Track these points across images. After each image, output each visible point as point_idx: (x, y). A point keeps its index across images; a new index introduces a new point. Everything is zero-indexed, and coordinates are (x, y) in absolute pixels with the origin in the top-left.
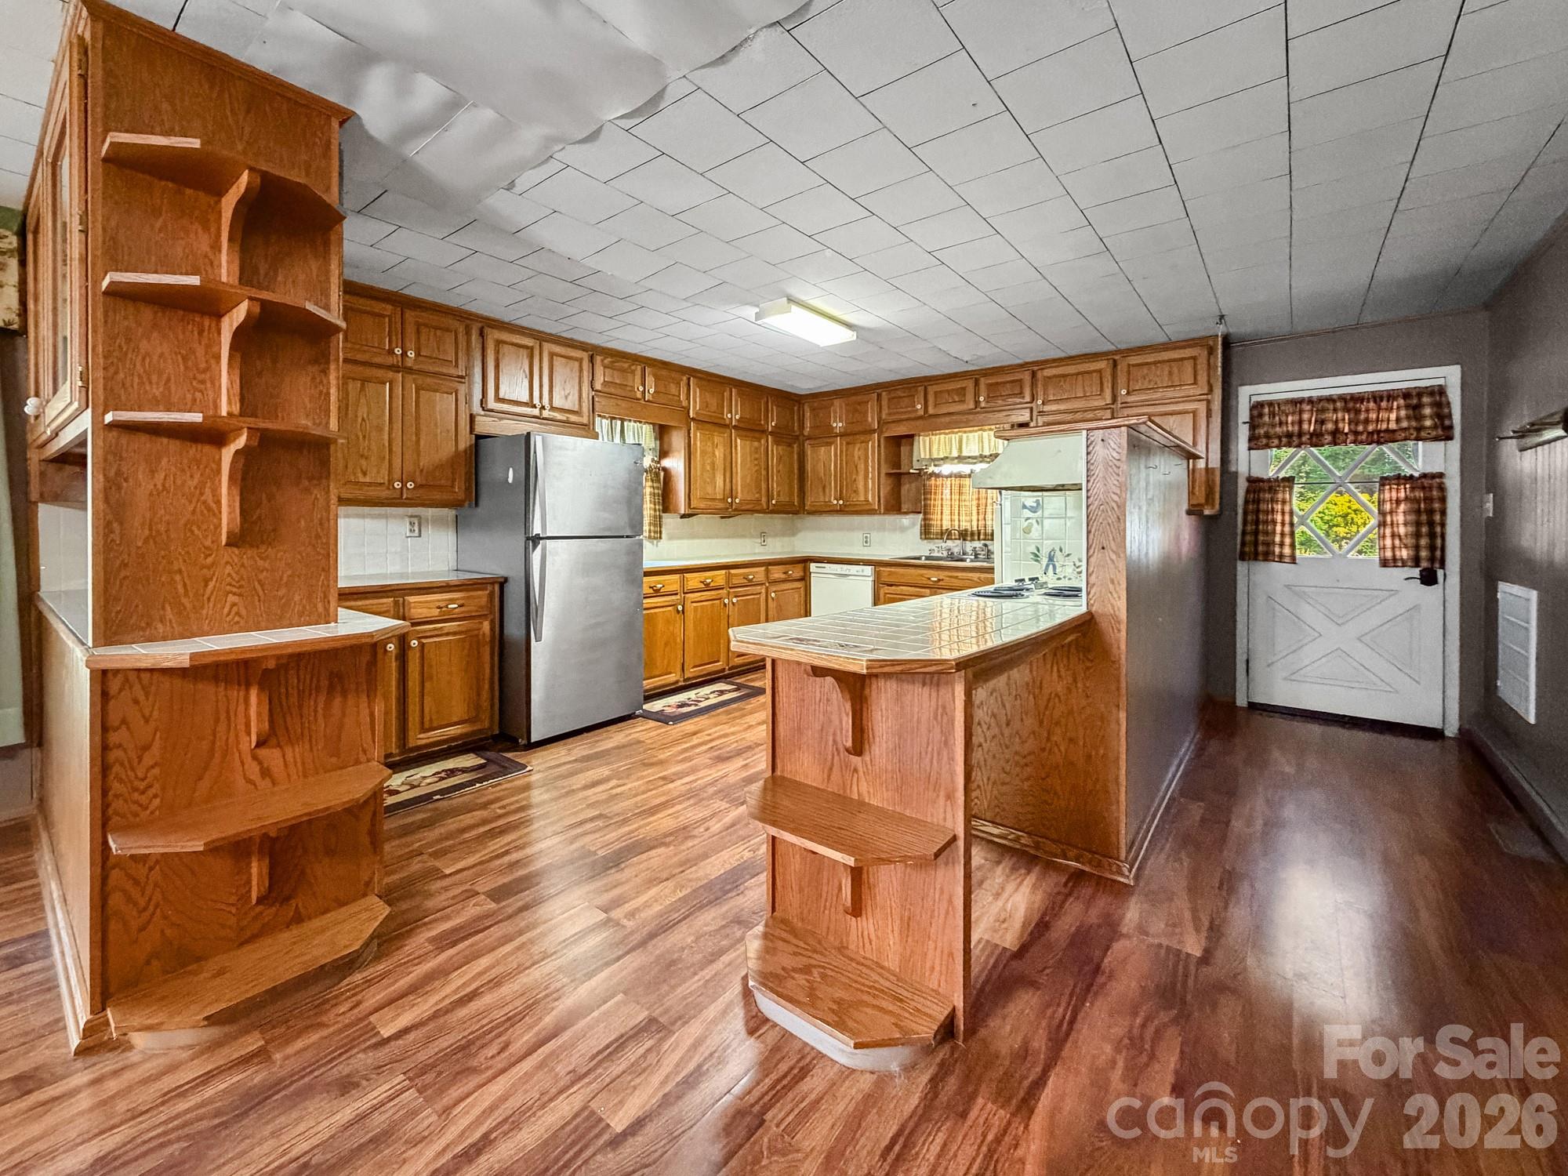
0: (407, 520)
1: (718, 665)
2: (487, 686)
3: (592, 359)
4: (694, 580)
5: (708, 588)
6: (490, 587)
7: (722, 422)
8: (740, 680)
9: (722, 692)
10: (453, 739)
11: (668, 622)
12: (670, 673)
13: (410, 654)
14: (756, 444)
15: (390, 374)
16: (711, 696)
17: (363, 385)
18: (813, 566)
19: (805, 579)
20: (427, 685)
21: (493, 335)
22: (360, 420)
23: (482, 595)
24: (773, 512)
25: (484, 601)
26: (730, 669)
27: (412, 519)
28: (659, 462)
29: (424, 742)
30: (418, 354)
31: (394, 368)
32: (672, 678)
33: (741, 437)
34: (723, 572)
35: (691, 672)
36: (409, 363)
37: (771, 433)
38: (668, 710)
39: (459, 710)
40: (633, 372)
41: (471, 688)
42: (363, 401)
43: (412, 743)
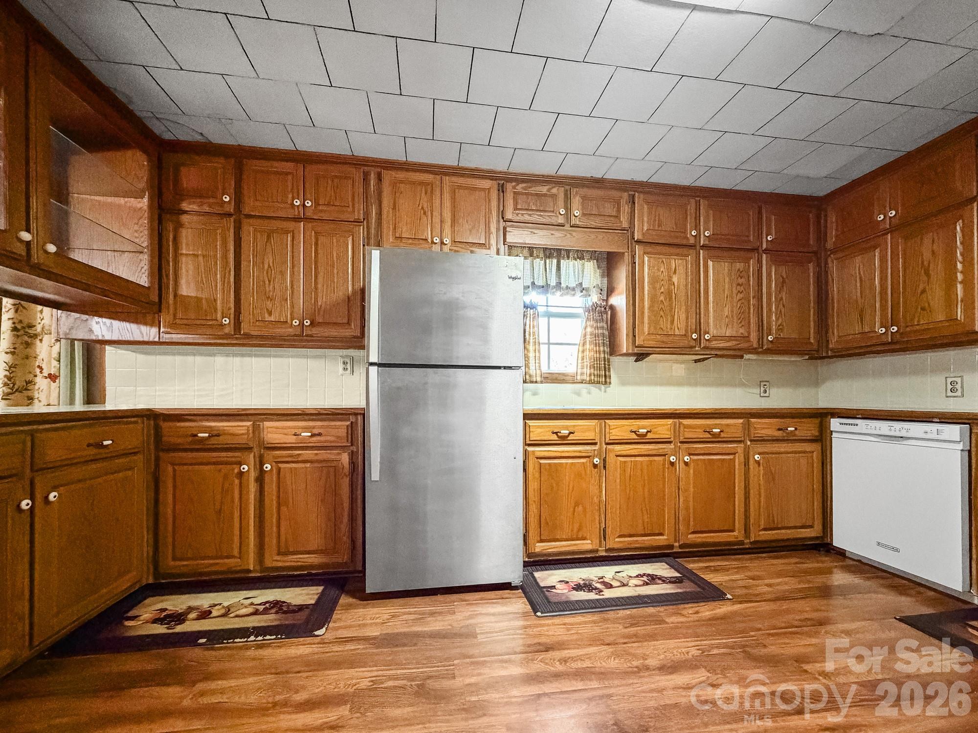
0: (340, 361)
1: (661, 540)
2: (346, 519)
3: (502, 189)
4: (619, 429)
5: (642, 439)
6: (352, 418)
7: (684, 242)
8: (694, 565)
9: (653, 579)
10: (312, 567)
11: (579, 475)
12: (584, 539)
13: (267, 478)
14: (739, 266)
15: (291, 225)
16: (633, 582)
17: (269, 237)
18: (835, 424)
19: (823, 439)
20: (284, 509)
21: (388, 176)
22: (266, 266)
23: (340, 427)
24: (769, 352)
25: (343, 432)
26: (681, 547)
27: (346, 360)
28: (607, 300)
29: (280, 564)
30: (317, 203)
31: (297, 219)
32: (586, 545)
33: (714, 258)
34: (670, 421)
35: (615, 542)
36: (309, 214)
37: (766, 251)
38: (561, 589)
39: (316, 541)
40: (554, 197)
41: (329, 520)
42: (269, 249)
43: (269, 563)
